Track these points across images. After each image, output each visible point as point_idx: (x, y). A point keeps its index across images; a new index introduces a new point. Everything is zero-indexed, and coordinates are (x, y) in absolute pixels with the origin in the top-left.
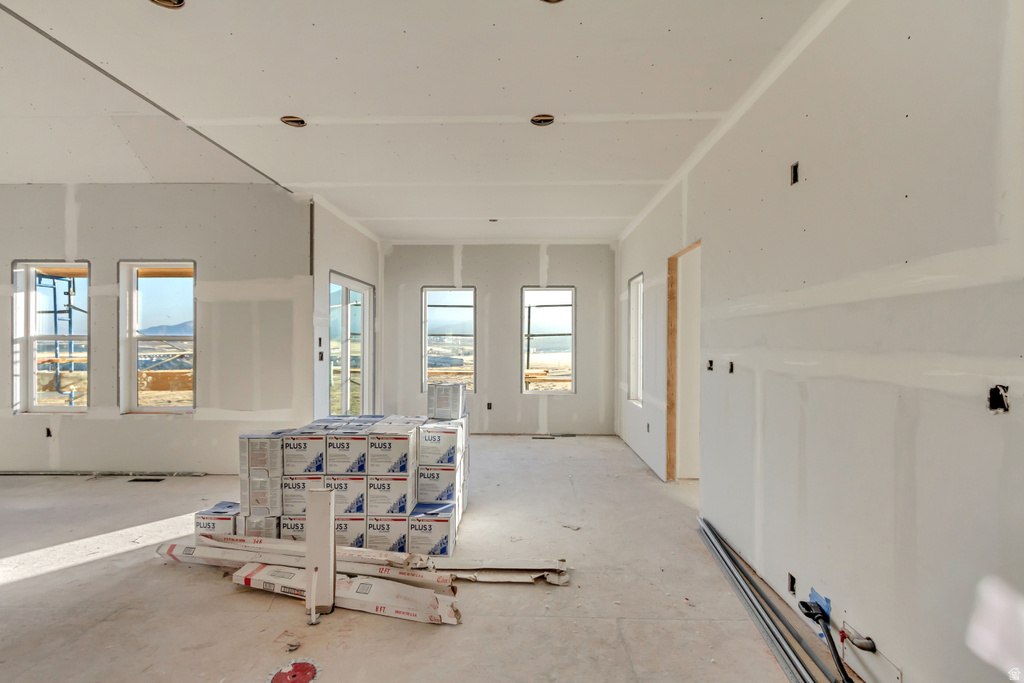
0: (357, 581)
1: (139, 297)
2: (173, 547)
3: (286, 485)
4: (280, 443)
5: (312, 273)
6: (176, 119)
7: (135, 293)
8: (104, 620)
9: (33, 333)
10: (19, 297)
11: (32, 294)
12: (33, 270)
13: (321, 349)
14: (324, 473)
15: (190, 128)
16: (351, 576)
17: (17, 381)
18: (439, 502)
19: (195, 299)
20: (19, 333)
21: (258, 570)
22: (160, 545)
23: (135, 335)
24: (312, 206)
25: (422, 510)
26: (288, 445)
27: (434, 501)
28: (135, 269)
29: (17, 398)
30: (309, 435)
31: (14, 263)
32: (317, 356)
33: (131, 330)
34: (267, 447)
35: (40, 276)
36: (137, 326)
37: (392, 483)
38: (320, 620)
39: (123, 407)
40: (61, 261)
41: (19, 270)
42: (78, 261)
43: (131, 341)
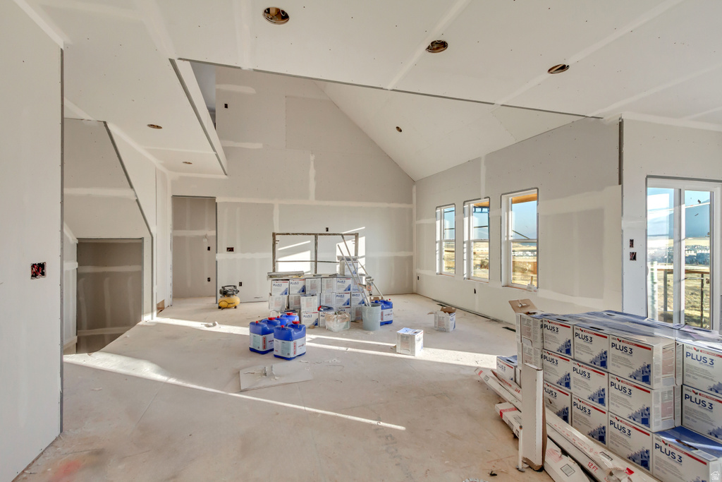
0: (567, 460)
1: (512, 215)
2: (481, 372)
3: (545, 357)
4: (540, 323)
5: (620, 182)
6: (493, 104)
7: (510, 213)
8: (435, 395)
9: (471, 238)
10: (466, 219)
11: (471, 217)
12: (472, 205)
13: (633, 250)
14: (572, 357)
15: (503, 105)
16: (564, 453)
17: (465, 262)
18: (713, 438)
19: (538, 214)
20: (466, 239)
21: (511, 410)
22: (478, 368)
23: (511, 238)
24: (621, 125)
25: (677, 434)
26: (546, 326)
27: (705, 433)
28: (510, 199)
29: (465, 272)
30: (562, 321)
31: (464, 204)
32: (627, 256)
33: (508, 236)
34: (531, 323)
35: (475, 207)
36: (511, 233)
37: (634, 390)
38: (527, 471)
39: (503, 282)
40: (480, 199)
41: (466, 206)
42: (485, 198)
43: (508, 242)
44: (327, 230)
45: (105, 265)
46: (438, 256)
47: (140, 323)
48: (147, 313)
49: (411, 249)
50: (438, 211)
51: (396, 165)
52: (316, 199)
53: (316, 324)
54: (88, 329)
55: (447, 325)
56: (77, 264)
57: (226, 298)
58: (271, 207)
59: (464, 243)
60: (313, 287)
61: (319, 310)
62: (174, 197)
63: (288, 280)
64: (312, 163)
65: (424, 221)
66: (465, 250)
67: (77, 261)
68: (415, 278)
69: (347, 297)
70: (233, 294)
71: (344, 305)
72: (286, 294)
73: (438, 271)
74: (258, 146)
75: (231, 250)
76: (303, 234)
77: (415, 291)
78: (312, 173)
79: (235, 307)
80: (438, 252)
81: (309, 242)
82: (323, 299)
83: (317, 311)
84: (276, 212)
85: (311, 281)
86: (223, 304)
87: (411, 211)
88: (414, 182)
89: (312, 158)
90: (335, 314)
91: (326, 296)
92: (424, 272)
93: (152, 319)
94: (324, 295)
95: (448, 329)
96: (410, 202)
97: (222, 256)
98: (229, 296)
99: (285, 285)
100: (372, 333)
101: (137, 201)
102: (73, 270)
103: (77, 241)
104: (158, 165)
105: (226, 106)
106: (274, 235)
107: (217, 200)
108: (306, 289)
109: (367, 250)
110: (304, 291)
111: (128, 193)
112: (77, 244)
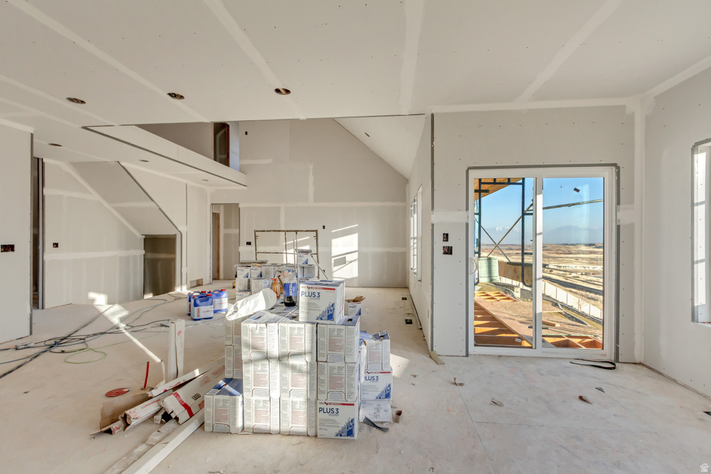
5: (432, 176)
13: (446, 244)
24: (433, 119)
32: (439, 250)
44: (324, 227)
46: (412, 253)
47: (171, 293)
48: (178, 286)
49: (404, 245)
51: (389, 166)
52: (313, 201)
56: (144, 251)
60: (267, 273)
62: (212, 204)
64: (311, 171)
67: (145, 249)
68: (408, 274)
72: (248, 277)
74: (270, 161)
75: (249, 243)
76: (275, 231)
78: (311, 179)
81: (308, 238)
84: (283, 213)
85: (268, 268)
87: (405, 209)
88: (407, 181)
89: (311, 166)
93: (181, 290)
96: (404, 200)
97: (243, 249)
99: (247, 270)
101: (160, 209)
102: (141, 256)
103: (144, 237)
104: (189, 183)
105: (246, 133)
106: (255, 231)
107: (240, 206)
108: (263, 274)
109: (359, 245)
110: (261, 276)
111: (151, 204)
112: (144, 239)
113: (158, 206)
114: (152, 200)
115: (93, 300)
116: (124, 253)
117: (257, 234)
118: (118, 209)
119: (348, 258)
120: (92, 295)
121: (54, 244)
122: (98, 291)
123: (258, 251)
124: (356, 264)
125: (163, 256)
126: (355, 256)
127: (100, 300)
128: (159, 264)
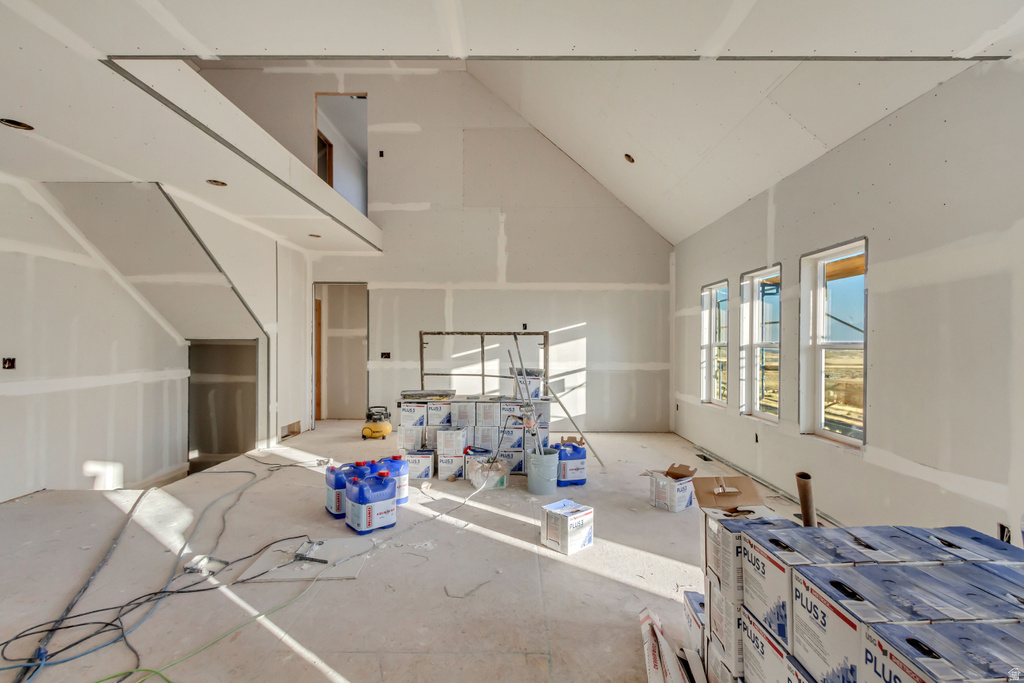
2: (646, 618)
7: (821, 292)
9: (754, 341)
10: (746, 307)
11: (756, 303)
12: (757, 281)
17: (743, 384)
19: (866, 291)
20: (745, 342)
23: (821, 341)
28: (820, 263)
29: (743, 401)
31: (742, 278)
33: (815, 337)
36: (822, 330)
39: (803, 427)
40: (765, 268)
41: (746, 283)
42: (774, 265)
43: (815, 349)
44: (525, 326)
45: (238, 374)
46: (704, 373)
47: (250, 453)
48: (262, 439)
49: (666, 358)
50: (706, 293)
51: (641, 220)
52: (508, 280)
53: (460, 475)
54: (220, 453)
55: (672, 500)
56: (189, 371)
57: (371, 425)
58: (440, 294)
59: (741, 349)
60: (463, 415)
61: (466, 453)
62: (315, 283)
63: (426, 403)
64: (502, 226)
65: (686, 312)
66: (743, 363)
67: (189, 368)
68: (673, 408)
69: (518, 434)
70: (380, 419)
71: (513, 446)
72: (421, 424)
73: (704, 397)
74: (426, 206)
75: (386, 355)
76: (462, 333)
77: (672, 429)
78: (502, 241)
79: (384, 438)
80: (704, 365)
81: (497, 345)
82: (479, 435)
83: (461, 453)
84: (449, 301)
85: (460, 407)
86: (367, 432)
87: (667, 294)
88: (672, 246)
89: (502, 218)
90: (488, 462)
91: (483, 430)
92: (686, 398)
93: (268, 447)
94: (480, 429)
95: (672, 506)
96: (665, 279)
97: (375, 365)
98: (375, 421)
99: (421, 411)
100: (534, 499)
101: (233, 288)
102: (183, 380)
103: (189, 343)
104: (282, 241)
105: (381, 154)
106: (421, 334)
107: (369, 287)
108: (453, 419)
109: (589, 359)
110: (449, 421)
111: (219, 279)
112: (190, 347)
113: (230, 282)
114: (220, 270)
115: (94, 478)
116: (151, 377)
117: (426, 338)
118: (142, 289)
119: (569, 381)
120: (91, 468)
121: (5, 361)
122: (102, 458)
123: (425, 371)
124: (582, 392)
125: (219, 378)
126: (581, 378)
127: (108, 476)
128: (211, 394)
